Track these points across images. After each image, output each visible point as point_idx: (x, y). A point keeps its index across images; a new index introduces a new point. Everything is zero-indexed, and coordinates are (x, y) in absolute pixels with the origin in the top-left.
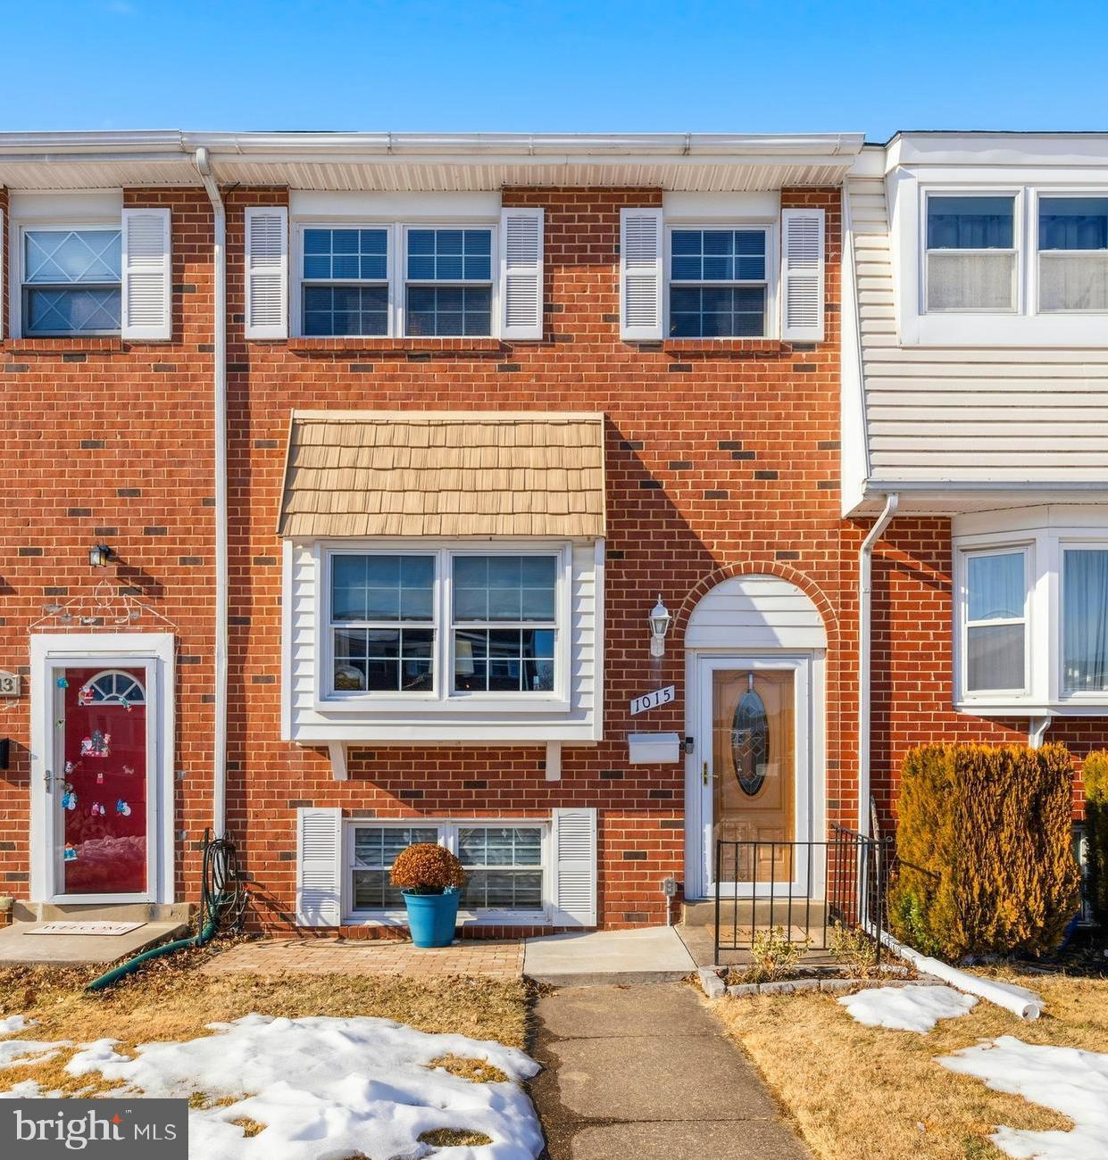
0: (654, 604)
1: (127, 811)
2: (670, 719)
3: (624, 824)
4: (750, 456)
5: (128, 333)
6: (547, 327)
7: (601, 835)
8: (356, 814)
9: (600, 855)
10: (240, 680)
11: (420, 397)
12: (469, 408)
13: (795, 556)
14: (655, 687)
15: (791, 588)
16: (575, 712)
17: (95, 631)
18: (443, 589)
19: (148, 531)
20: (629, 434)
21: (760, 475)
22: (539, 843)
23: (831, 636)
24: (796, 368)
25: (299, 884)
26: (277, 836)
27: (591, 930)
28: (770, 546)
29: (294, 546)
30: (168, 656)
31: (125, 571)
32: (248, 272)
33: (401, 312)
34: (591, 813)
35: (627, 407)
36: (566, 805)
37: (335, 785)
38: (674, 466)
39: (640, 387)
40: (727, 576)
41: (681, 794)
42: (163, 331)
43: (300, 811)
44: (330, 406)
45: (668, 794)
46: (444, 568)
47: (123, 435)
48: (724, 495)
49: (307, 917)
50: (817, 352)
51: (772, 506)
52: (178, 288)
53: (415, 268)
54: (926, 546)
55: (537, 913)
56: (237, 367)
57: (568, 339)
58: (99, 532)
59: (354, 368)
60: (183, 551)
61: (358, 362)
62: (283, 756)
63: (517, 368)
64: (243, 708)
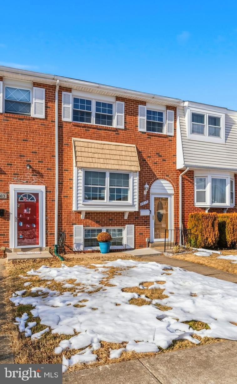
0: (145, 184)
1: (35, 226)
2: (147, 207)
3: (139, 228)
4: (161, 156)
5: (33, 115)
6: (125, 127)
7: (135, 230)
8: (86, 226)
9: (135, 234)
10: (61, 196)
11: (100, 138)
12: (109, 141)
13: (169, 176)
14: (145, 201)
15: (168, 182)
16: (133, 205)
17: (26, 184)
18: (107, 180)
19: (39, 162)
20: (140, 150)
21: (163, 160)
22: (122, 232)
23: (175, 191)
24: (169, 140)
25: (74, 242)
26: (69, 231)
27: (133, 249)
28: (165, 174)
29: (77, 168)
30: (44, 191)
31: (34, 171)
32: (63, 106)
33: (94, 119)
34: (133, 226)
35: (140, 144)
36: (128, 224)
37: (82, 220)
38: (148, 157)
39: (142, 141)
40: (158, 179)
41: (149, 222)
42: (43, 116)
43: (74, 226)
44: (81, 138)
45: (147, 222)
46: (108, 175)
47: (33, 139)
48: (157, 163)
49: (77, 249)
50: (172, 138)
51: (165, 166)
52: (46, 107)
53: (97, 110)
54: (190, 175)
55: (122, 246)
56: (60, 127)
57: (129, 129)
58: (27, 161)
59: (86, 130)
60: (47, 167)
61: (87, 129)
62: (70, 214)
63: (119, 134)
64: (61, 203)
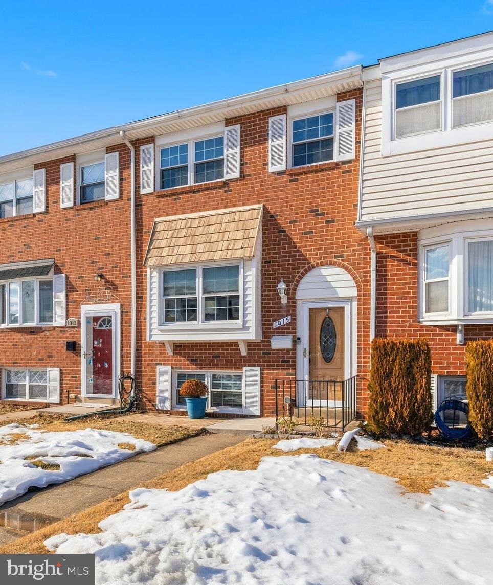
0: (279, 282)
1: (107, 366)
2: (290, 329)
3: (272, 374)
4: (323, 214)
5: (107, 198)
6: (242, 172)
7: (262, 378)
8: (176, 368)
9: (262, 386)
10: (140, 319)
11: (196, 207)
12: (214, 209)
13: (342, 256)
14: (283, 316)
15: (341, 270)
16: (245, 328)
17: (99, 303)
18: (199, 282)
19: (113, 267)
20: (272, 211)
21: (327, 222)
22: (241, 381)
23: (359, 291)
24: (343, 172)
25: (157, 394)
26: (151, 376)
27: (258, 417)
28: (331, 253)
29: (150, 269)
30: (118, 311)
31: (107, 282)
32: (142, 170)
33: (192, 175)
34: (258, 369)
35: (272, 200)
36: (249, 365)
37: (169, 357)
38: (291, 222)
39: (277, 191)
40: (313, 267)
41: (295, 362)
42: (116, 196)
43: (158, 367)
44: (167, 215)
45: (288, 362)
46: (199, 273)
47: (106, 234)
48: (312, 233)
49: (160, 406)
50: (352, 164)
51: (332, 235)
52: (121, 180)
53: (197, 156)
54: (405, 246)
55: (240, 409)
56: (138, 206)
57: (250, 175)
58: (99, 269)
59: (175, 199)
60: (123, 273)
61: (176, 197)
62: (153, 346)
63: (230, 191)
64: (141, 329)
